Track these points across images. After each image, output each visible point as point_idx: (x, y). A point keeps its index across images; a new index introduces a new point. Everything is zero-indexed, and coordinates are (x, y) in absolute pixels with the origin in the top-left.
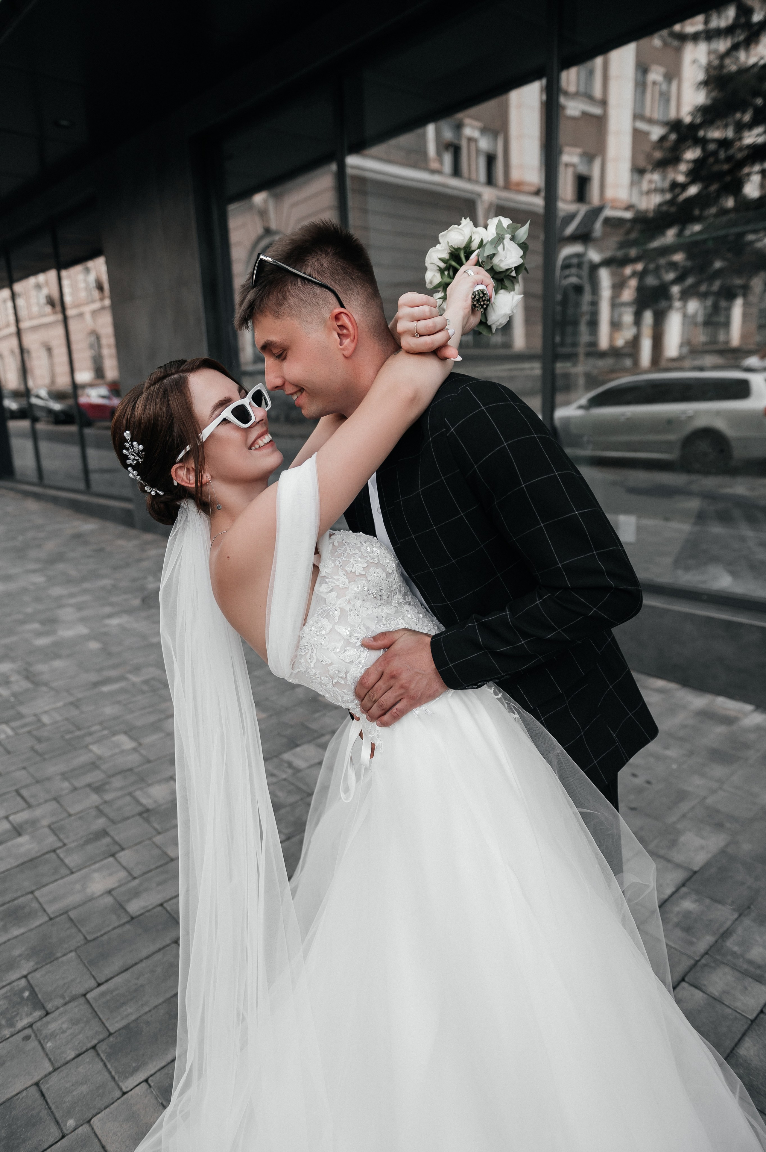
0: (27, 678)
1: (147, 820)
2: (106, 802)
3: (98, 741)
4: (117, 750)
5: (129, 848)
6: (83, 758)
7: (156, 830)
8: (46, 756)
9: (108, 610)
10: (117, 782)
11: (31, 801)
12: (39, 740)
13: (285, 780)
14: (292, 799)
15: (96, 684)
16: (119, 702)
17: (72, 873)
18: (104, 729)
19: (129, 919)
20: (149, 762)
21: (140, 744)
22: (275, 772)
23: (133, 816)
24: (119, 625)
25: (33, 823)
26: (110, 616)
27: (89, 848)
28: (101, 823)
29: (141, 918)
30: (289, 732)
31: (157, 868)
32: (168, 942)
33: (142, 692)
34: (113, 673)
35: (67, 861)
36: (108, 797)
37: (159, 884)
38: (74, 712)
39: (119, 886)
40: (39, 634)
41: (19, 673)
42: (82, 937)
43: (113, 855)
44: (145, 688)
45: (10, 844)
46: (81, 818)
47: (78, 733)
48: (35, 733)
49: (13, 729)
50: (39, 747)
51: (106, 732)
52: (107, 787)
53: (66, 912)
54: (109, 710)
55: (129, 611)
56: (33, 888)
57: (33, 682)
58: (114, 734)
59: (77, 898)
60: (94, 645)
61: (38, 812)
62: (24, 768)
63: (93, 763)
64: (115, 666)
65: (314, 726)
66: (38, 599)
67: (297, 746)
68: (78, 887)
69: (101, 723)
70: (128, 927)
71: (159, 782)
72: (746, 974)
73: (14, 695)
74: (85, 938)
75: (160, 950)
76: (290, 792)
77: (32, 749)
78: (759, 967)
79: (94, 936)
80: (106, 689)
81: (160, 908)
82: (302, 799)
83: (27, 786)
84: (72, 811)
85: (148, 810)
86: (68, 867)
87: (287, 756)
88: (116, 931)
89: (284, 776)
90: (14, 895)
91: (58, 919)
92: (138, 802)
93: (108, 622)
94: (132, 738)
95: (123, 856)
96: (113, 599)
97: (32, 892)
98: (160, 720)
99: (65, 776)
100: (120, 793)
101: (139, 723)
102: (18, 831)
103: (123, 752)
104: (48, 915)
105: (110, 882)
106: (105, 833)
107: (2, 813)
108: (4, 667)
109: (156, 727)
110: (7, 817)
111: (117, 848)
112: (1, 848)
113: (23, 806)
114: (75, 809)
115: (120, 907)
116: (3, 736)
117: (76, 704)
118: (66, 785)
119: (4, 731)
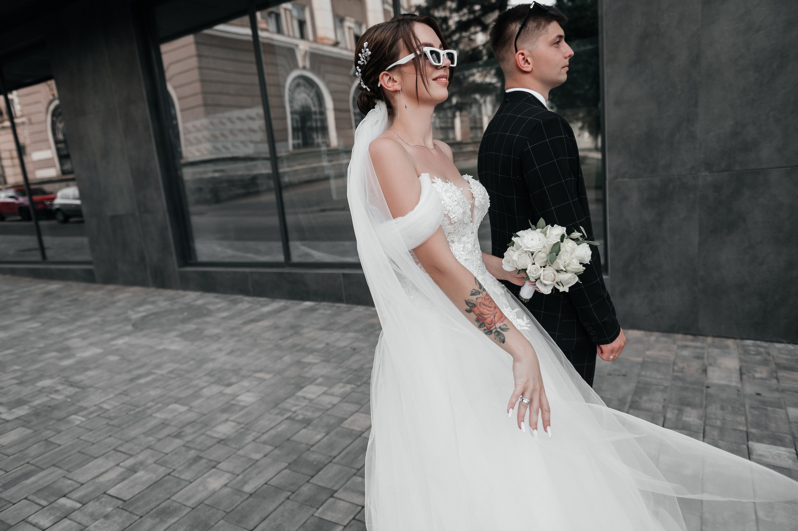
0: (72, 386)
1: (225, 444)
2: (188, 442)
3: (158, 410)
4: (176, 413)
5: (223, 461)
6: (153, 423)
7: (236, 448)
8: (123, 427)
9: (108, 336)
10: (189, 430)
11: (130, 452)
12: (110, 418)
13: (306, 406)
14: (317, 414)
15: (132, 380)
16: (158, 387)
17: (191, 483)
18: (157, 403)
19: (249, 495)
20: (204, 415)
21: (191, 407)
22: (297, 403)
23: (214, 445)
24: (125, 343)
25: (141, 463)
27: (193, 467)
28: (193, 453)
29: (257, 492)
30: (293, 381)
31: (250, 466)
32: (283, 500)
33: (173, 378)
34: (141, 371)
35: (182, 477)
36: (189, 438)
37: (257, 474)
38: (126, 399)
39: (230, 481)
40: (61, 359)
41: (62, 384)
42: (223, 512)
43: (214, 467)
44: (172, 376)
45: (132, 478)
46: (175, 453)
47: (137, 410)
48: (103, 415)
49: (83, 416)
50: (112, 423)
51: (160, 405)
52: (183, 434)
53: (202, 502)
54: (153, 393)
55: (128, 334)
56: (168, 496)
57: (78, 387)
58: (168, 405)
59: (204, 494)
60: (113, 358)
61: (141, 457)
62: (110, 436)
63: (163, 423)
64: (141, 367)
65: (308, 375)
66: (44, 338)
67: (303, 388)
68: (201, 488)
69: (152, 401)
70: (250, 499)
71: (220, 423)
73: (68, 397)
74: (225, 512)
75: (280, 505)
76: (313, 411)
77: (107, 424)
79: (231, 509)
80: (142, 381)
81: (266, 486)
82: (323, 413)
83: (121, 445)
84: (166, 452)
85: (222, 440)
86: (186, 480)
87: (300, 394)
88: (244, 503)
89: (304, 404)
90: (157, 503)
91: (198, 507)
92: (212, 437)
93: (114, 343)
94: (183, 404)
95: (222, 466)
96: (108, 329)
97: (169, 499)
98: (196, 392)
99: (146, 434)
100: (196, 435)
101: (182, 395)
102: (133, 470)
103: (180, 413)
104: (189, 507)
105: (224, 480)
106: (198, 458)
107: (112, 464)
108: (46, 383)
109: (196, 395)
110: (118, 465)
111: (213, 464)
112: (126, 482)
113: (125, 456)
114: (168, 450)
115: (238, 491)
116: (78, 422)
117: (125, 393)
118: (150, 439)
119: (77, 419)
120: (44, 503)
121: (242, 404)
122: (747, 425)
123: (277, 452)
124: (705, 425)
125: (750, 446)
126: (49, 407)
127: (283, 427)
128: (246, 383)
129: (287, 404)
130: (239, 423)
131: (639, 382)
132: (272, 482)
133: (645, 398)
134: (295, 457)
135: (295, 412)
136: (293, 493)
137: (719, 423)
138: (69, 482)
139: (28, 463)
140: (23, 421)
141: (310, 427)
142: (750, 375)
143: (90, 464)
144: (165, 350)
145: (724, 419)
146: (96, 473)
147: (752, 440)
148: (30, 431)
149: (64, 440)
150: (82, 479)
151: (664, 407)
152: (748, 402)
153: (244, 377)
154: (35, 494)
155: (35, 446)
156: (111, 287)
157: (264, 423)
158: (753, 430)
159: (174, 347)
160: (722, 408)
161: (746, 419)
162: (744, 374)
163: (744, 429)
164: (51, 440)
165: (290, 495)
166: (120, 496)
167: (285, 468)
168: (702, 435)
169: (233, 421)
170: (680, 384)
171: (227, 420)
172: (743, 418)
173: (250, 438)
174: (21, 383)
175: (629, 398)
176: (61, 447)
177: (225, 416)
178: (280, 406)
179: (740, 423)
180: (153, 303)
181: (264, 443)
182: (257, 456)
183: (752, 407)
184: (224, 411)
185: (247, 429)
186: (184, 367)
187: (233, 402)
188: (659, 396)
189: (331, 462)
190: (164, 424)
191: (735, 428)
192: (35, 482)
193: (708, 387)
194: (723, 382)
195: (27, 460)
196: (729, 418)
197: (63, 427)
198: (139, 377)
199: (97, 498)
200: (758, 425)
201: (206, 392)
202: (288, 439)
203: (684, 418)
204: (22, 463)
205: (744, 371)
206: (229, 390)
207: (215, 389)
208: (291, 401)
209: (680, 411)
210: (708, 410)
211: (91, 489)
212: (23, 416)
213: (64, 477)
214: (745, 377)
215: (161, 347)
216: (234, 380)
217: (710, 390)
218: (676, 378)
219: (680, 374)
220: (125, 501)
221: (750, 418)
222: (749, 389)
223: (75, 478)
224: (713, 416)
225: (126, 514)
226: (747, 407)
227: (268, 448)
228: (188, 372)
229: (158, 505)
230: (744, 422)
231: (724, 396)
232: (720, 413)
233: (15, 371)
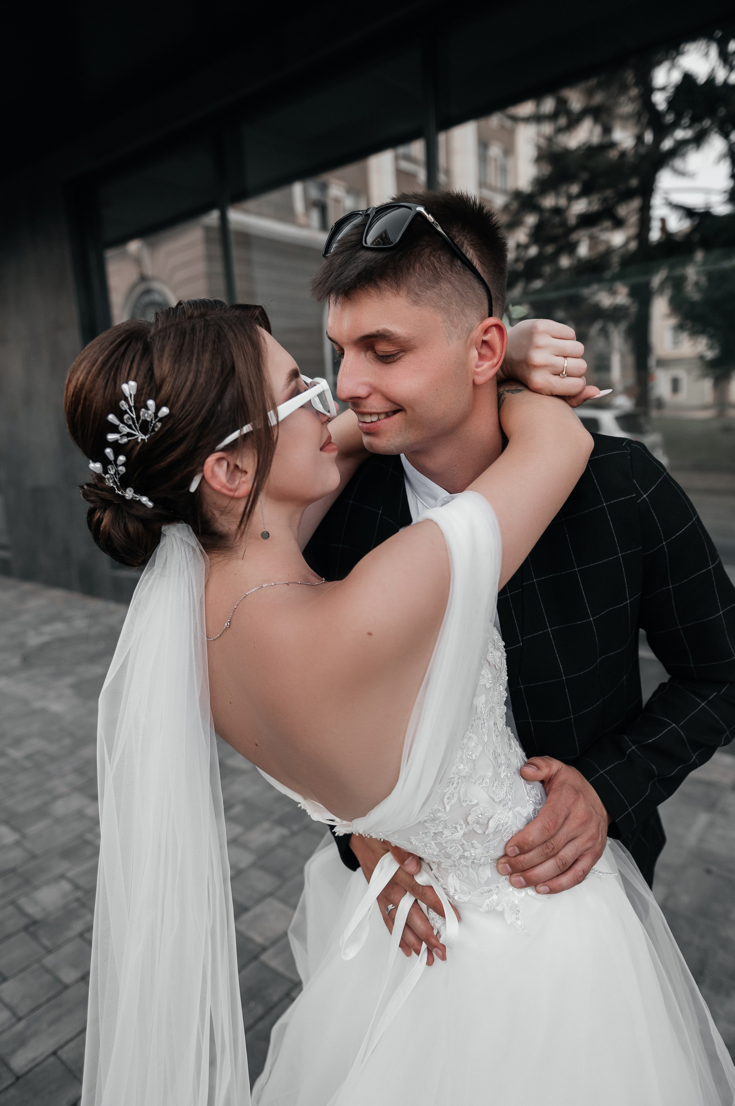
1: (35, 936)
5: (13, 976)
7: (46, 948)
19: (13, 1079)
20: (34, 857)
21: (24, 836)
23: (17, 932)
31: (49, 1000)
33: (24, 769)
37: (51, 1024)
44: (28, 764)
55: (9, 672)
70: (12, 1092)
71: (47, 883)
81: (52, 1059)
85: (34, 923)
92: (22, 912)
94: (15, 829)
101: (23, 809)
109: (42, 812)
130: (76, 888)
144: (43, 711)
156: (27, 587)
159: (56, 707)
169: (70, 881)
171: (62, 876)
177: (62, 866)
180: (67, 620)
184: (67, 853)
186: (53, 748)
201: (60, 808)
215: (38, 705)
228: (53, 759)
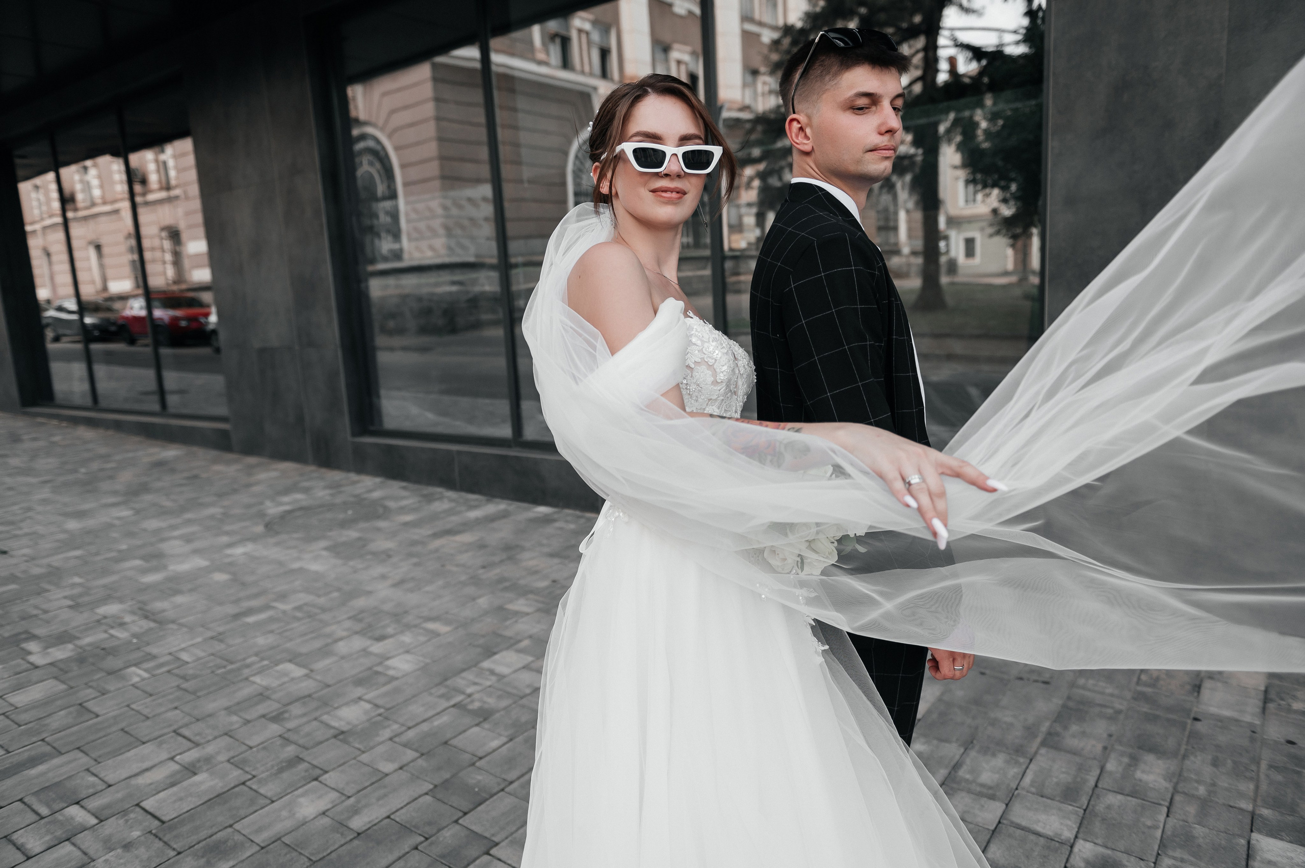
0: (146, 617)
1: (345, 741)
2: (289, 730)
3: (261, 671)
4: (286, 679)
5: (334, 769)
6: (246, 691)
7: (359, 749)
8: (199, 694)
9: (225, 539)
10: (296, 709)
11: (197, 739)
12: (185, 678)
13: (490, 686)
14: (504, 703)
15: (237, 616)
16: (272, 632)
17: (273, 802)
18: (262, 659)
19: (356, 835)
20: (329, 686)
21: (312, 670)
22: (477, 680)
23: (327, 740)
24: (245, 554)
25: (208, 760)
26: (230, 545)
27: (285, 775)
28: (290, 751)
29: (369, 832)
30: (481, 641)
31: (372, 784)
32: (407, 850)
33: (299, 619)
34: (254, 603)
35: (262, 791)
36: (291, 725)
37: (378, 799)
38: (219, 647)
39: (333, 807)
40: (145, 571)
41: (133, 613)
42: (306, 860)
43: (316, 779)
44: (299, 614)
45: (185, 784)
46: (264, 748)
47: (230, 667)
48: (175, 671)
49: (145, 670)
50: (185, 685)
51: (266, 662)
52: (286, 715)
53: (279, 839)
54: (262, 641)
55: (254, 539)
56: (231, 822)
57: (155, 621)
58: (278, 663)
59: (288, 824)
60: (220, 577)
61: (210, 749)
62: (176, 708)
63: (261, 694)
64: (255, 596)
65: (508, 633)
66: (131, 535)
67: (495, 654)
68: (284, 813)
69: (256, 655)
70: (356, 842)
71: (347, 704)
72: (980, 795)
73: (134, 635)
74: (310, 860)
75: (400, 858)
76: (500, 697)
77: (179, 687)
78: (990, 788)
79: (321, 856)
80: (251, 619)
81: (388, 820)
82: (515, 703)
83: (186, 725)
84: (251, 744)
85: (343, 732)
86: (265, 797)
87: (486, 664)
88: (344, 848)
89: (488, 683)
90: (210, 832)
91: (271, 846)
92: (328, 726)
93: (229, 551)
94: (300, 665)
95: (330, 778)
96: (227, 528)
97: (231, 826)
98: (327, 645)
99: (229, 710)
100: (304, 719)
101: (304, 649)
102: (191, 770)
103: (293, 679)
104: (258, 845)
105: (323, 804)
106: (299, 759)
107: (164, 755)
108: (112, 609)
109: (325, 651)
110: (172, 759)
111: (318, 772)
112: (175, 789)
113: (189, 744)
114: (254, 741)
115: (341, 825)
116: (136, 679)
117: (219, 638)
118: (235, 718)
119: (137, 674)
120: (44, 811)
121: (391, 673)
122: (1255, 801)
123: (421, 762)
124: (1175, 791)
125: (1252, 842)
126: (103, 649)
127: (445, 719)
128: (407, 638)
129: (459, 682)
130: (377, 706)
131: (1069, 698)
132: (397, 817)
133: (1074, 728)
134: (447, 776)
135: (470, 696)
136: (427, 839)
137: (1202, 790)
138: (92, 779)
139: (43, 740)
140: (59, 670)
141: (486, 725)
142: (1282, 702)
143: (132, 752)
144: (301, 570)
145: (1214, 785)
146: (135, 768)
147: (1260, 832)
148: (63, 687)
149: (106, 708)
150: (111, 778)
151: (1105, 748)
152: (1266, 755)
153: (408, 627)
154: (36, 794)
155: (62, 713)
156: (252, 460)
157: (417, 710)
158: (1266, 812)
159: (315, 567)
160: (1215, 763)
161: (1257, 788)
162: (1272, 700)
163: (1247, 806)
164: (89, 705)
165: (421, 843)
166: (157, 814)
167: (426, 794)
168: (1165, 809)
169: (369, 702)
170: (1145, 708)
171: (360, 698)
172: (1252, 786)
173: (386, 734)
174: (74, 607)
175: (1045, 727)
176: (99, 719)
177: (359, 691)
178: (449, 682)
179: (1241, 795)
180: (306, 490)
181: (405, 745)
182: (387, 767)
183: (1271, 767)
184: (359, 682)
185: (387, 718)
186: (322, 601)
187: (379, 669)
188: (1101, 728)
189: (503, 790)
190: (263, 696)
191: (1232, 804)
192: (43, 774)
193: (1196, 719)
194: (1227, 713)
195: (43, 736)
196: (1224, 782)
197: (112, 685)
198: (250, 612)
199: (124, 812)
200: (1276, 803)
201: (342, 648)
202: (446, 743)
203: (1138, 774)
204: (34, 739)
205: (1272, 695)
206: (377, 648)
207: (358, 643)
208: (469, 675)
209: (1134, 760)
210: (1187, 762)
211: (119, 795)
212: (61, 660)
213: (88, 770)
214: (1271, 706)
215: (296, 565)
216: (390, 630)
217: (1198, 725)
218: (1139, 697)
219: (1148, 690)
220: (163, 822)
221: (1264, 786)
222: (1275, 731)
223: (102, 776)
224: (1193, 776)
225: (158, 844)
226: (1264, 765)
227: (410, 754)
228: (324, 610)
229: (211, 836)
230: (1251, 794)
231: (1223, 738)
232: (1208, 771)
233: (74, 585)
